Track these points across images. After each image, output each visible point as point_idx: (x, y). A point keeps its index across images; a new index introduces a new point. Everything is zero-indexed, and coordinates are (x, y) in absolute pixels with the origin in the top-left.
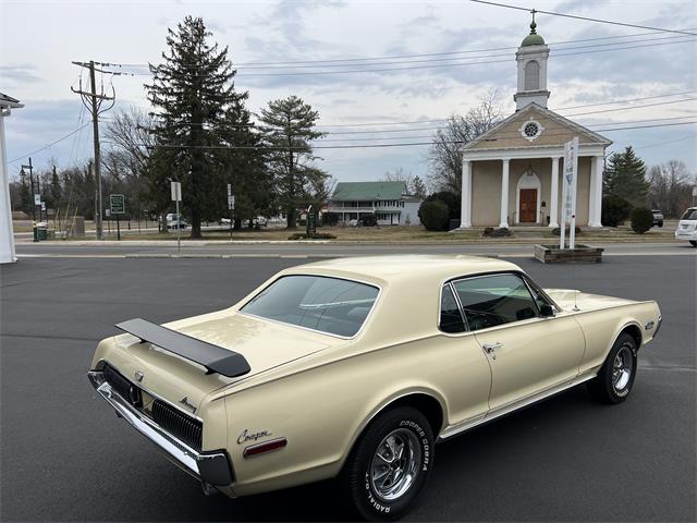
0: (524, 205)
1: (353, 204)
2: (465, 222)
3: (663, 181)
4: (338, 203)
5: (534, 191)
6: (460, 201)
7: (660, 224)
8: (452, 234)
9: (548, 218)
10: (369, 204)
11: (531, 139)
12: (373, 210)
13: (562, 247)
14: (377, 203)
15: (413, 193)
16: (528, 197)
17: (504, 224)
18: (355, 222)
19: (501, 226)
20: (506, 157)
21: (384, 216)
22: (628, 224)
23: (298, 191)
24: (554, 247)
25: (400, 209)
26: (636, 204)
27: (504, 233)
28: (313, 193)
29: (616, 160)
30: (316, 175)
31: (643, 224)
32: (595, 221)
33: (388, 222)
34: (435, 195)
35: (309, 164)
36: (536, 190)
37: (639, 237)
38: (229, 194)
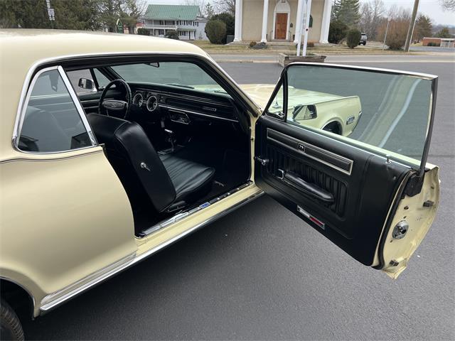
0: (278, 25)
1: (161, 22)
2: (238, 37)
3: (369, 14)
4: (150, 21)
6: (234, 20)
7: (364, 44)
8: (228, 46)
9: (294, 36)
10: (173, 22)
12: (175, 28)
13: (298, 55)
14: (179, 22)
15: (206, 16)
16: (282, 19)
17: (264, 40)
19: (262, 41)
21: (184, 33)
22: (345, 43)
23: (116, 10)
24: (292, 55)
25: (196, 27)
26: (351, 28)
27: (263, 46)
28: (129, 12)
31: (354, 41)
32: (324, 40)
33: (187, 37)
34: (217, 16)
36: (287, 14)
37: (351, 51)
38: (49, 6)
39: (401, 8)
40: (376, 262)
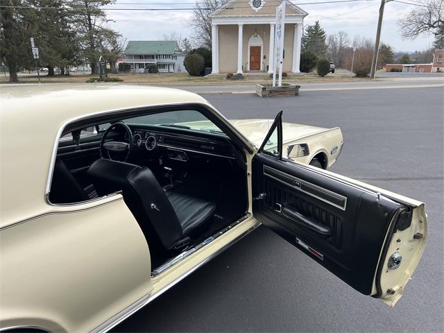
0: (253, 57)
1: (141, 57)
2: (215, 70)
3: (334, 45)
4: (130, 56)
5: (259, 48)
6: (211, 54)
7: (333, 72)
8: (206, 78)
9: (268, 67)
10: (152, 57)
11: (257, 9)
12: (155, 61)
13: (274, 85)
14: (158, 56)
15: (184, 50)
16: (255, 52)
17: (240, 71)
18: (142, 70)
19: (238, 72)
20: (241, 23)
21: (163, 66)
22: (315, 71)
23: (97, 46)
24: (269, 85)
25: (174, 61)
26: (320, 58)
27: (240, 77)
28: (110, 48)
29: (310, 30)
30: (111, 35)
31: (324, 70)
32: (296, 69)
33: (166, 70)
34: (194, 50)
35: (105, 26)
37: (322, 79)
38: (33, 46)
39: (363, 39)
40: (374, 291)
